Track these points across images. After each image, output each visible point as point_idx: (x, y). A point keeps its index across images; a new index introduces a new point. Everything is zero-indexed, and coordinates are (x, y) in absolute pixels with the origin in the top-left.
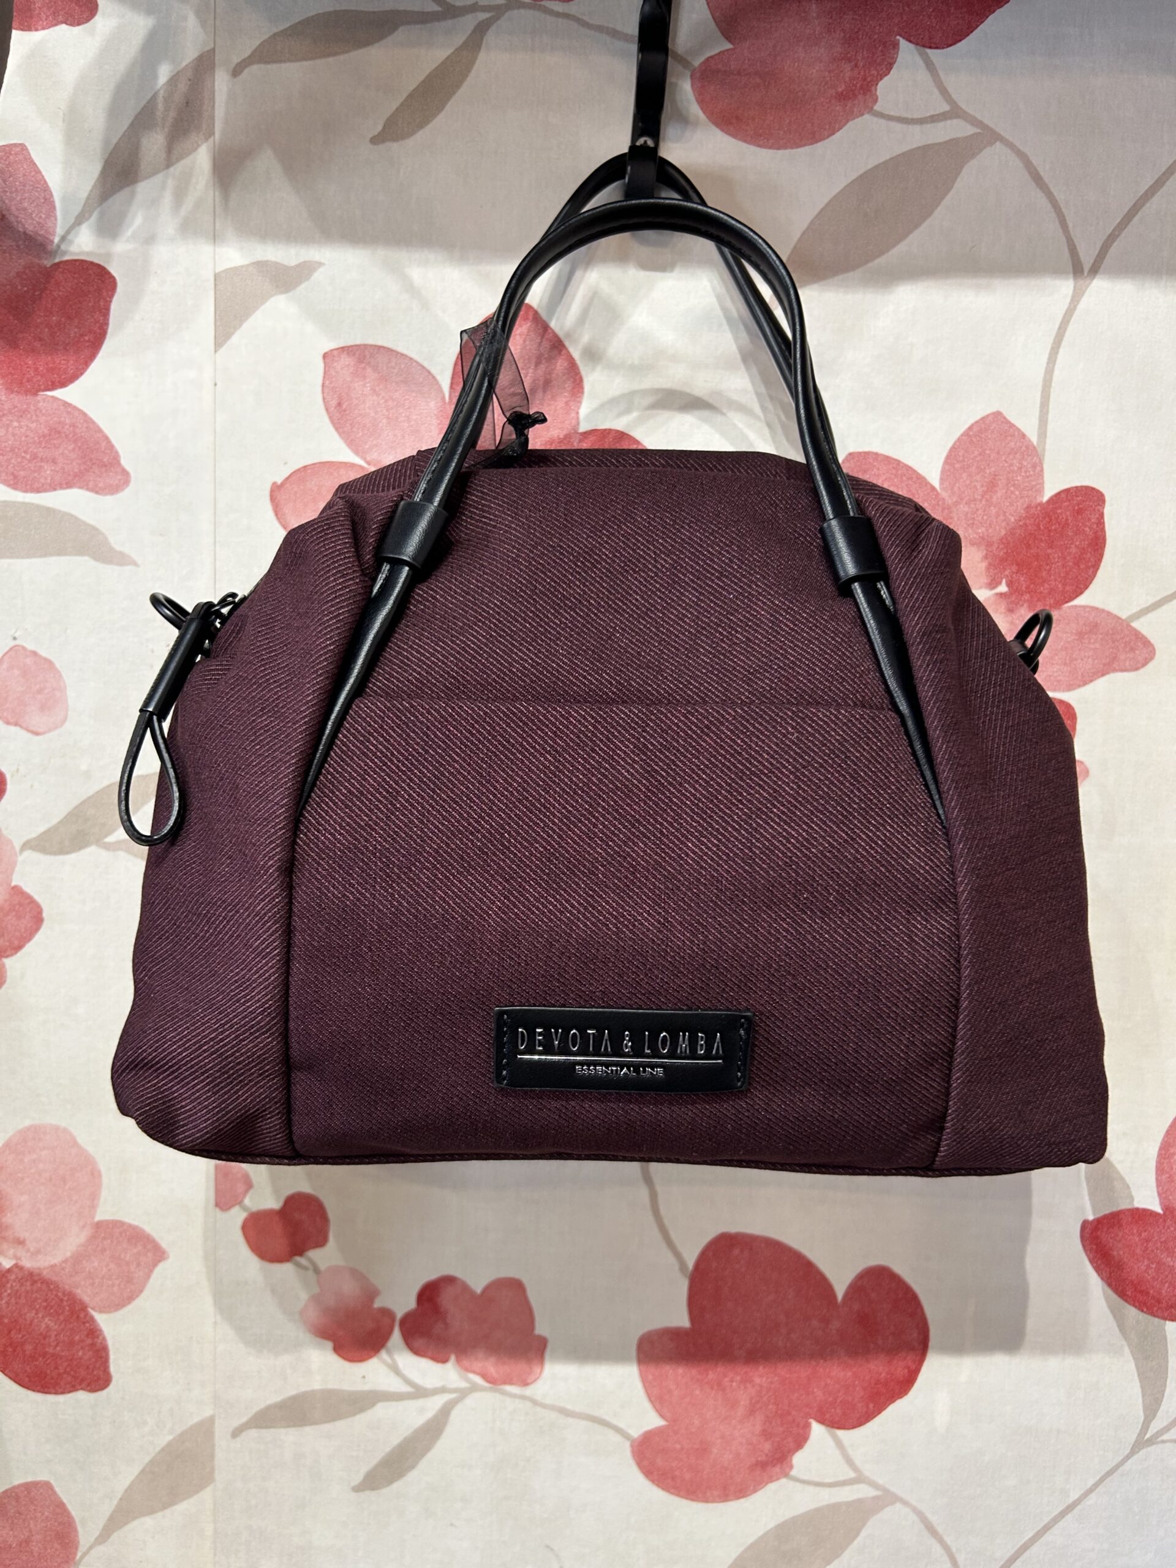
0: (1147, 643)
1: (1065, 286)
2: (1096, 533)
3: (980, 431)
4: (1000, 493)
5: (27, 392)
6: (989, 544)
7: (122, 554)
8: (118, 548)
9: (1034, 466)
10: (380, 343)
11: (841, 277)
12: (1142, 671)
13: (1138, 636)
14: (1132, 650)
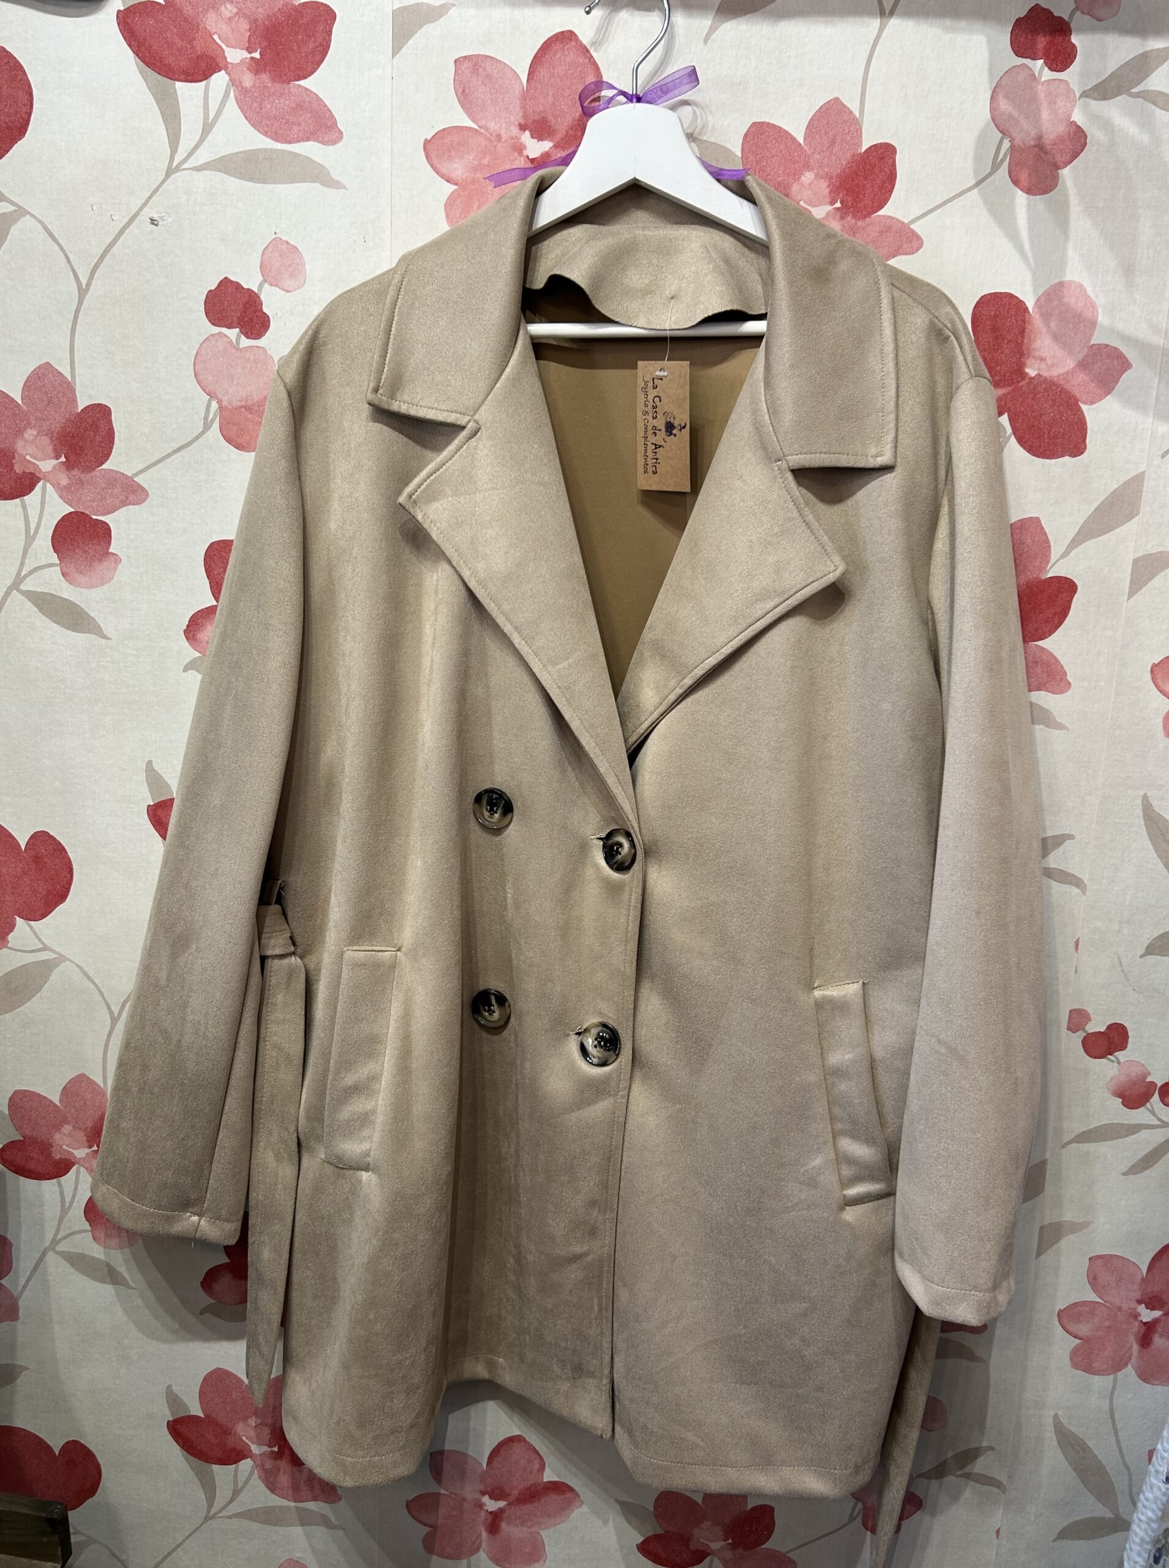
0: (919, 238)
1: (876, 23)
2: (891, 171)
3: (827, 110)
4: (837, 147)
5: (283, 82)
6: (831, 178)
7: (338, 182)
8: (335, 178)
9: (857, 131)
10: (487, 54)
11: (749, 16)
12: (915, 254)
13: (914, 233)
14: (911, 242)
